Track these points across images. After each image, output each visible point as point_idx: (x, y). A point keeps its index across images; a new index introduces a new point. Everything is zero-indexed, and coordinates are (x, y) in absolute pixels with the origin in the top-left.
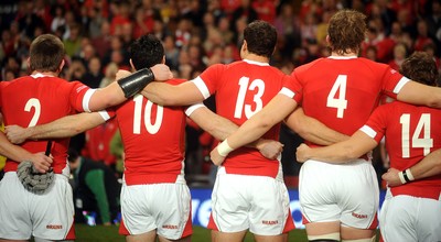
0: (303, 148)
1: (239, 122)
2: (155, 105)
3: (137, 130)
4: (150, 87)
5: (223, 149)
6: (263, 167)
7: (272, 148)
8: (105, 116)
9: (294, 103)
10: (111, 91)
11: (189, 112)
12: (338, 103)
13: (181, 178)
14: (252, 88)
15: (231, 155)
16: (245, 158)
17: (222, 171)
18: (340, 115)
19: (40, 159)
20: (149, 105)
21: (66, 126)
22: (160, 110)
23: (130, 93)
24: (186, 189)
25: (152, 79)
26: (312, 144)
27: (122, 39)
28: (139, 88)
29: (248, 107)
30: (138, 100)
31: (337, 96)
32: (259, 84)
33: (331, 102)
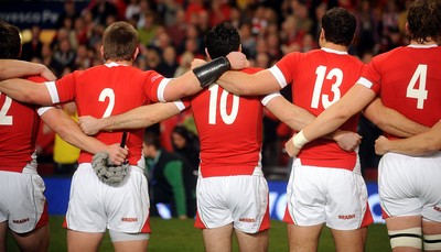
0: (382, 140)
1: (316, 113)
2: (231, 94)
3: (212, 120)
4: (226, 76)
5: (298, 140)
6: (340, 159)
7: (350, 140)
8: (180, 106)
9: (372, 93)
10: (186, 80)
11: (265, 101)
12: (418, 93)
13: (258, 170)
14: (330, 77)
15: (306, 146)
16: (321, 149)
17: (297, 162)
18: (420, 105)
19: (115, 151)
20: (225, 94)
21: (141, 116)
22: (236, 100)
23: (206, 82)
24: (264, 182)
25: (228, 68)
26: (391, 136)
27: (198, 27)
28: (215, 77)
29: (325, 97)
30: (214, 89)
31: (417, 86)
32: (338, 73)
33: (411, 93)
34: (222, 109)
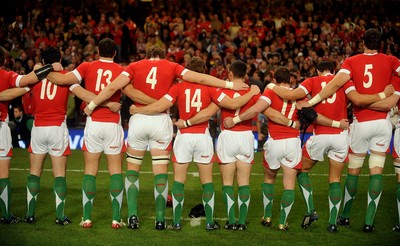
0: (133, 107)
1: (97, 93)
2: (53, 84)
3: (42, 97)
4: (51, 74)
7: (115, 106)
8: (28, 89)
9: (129, 80)
11: (71, 89)
12: (152, 81)
13: (64, 124)
14: (105, 75)
16: (102, 113)
17: (89, 119)
18: (153, 87)
20: (50, 84)
22: (55, 87)
23: (41, 77)
24: (66, 130)
25: (52, 70)
26: (138, 104)
28: (44, 75)
29: (103, 85)
30: (44, 81)
31: (151, 77)
32: (109, 72)
33: (148, 81)
34: (48, 92)
